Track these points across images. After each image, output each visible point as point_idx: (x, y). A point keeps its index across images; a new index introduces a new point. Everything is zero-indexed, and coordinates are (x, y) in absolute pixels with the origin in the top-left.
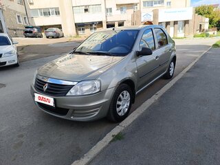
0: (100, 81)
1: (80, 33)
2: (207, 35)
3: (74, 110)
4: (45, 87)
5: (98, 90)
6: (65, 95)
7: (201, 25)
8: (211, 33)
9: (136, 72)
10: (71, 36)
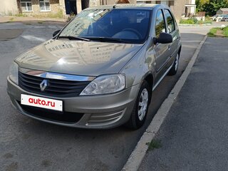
0: (124, 75)
1: (25, 10)
2: (195, 21)
3: (92, 114)
4: (43, 86)
5: (123, 87)
6: (78, 95)
7: (186, 8)
8: (199, 19)
9: (155, 64)
10: (11, 14)
